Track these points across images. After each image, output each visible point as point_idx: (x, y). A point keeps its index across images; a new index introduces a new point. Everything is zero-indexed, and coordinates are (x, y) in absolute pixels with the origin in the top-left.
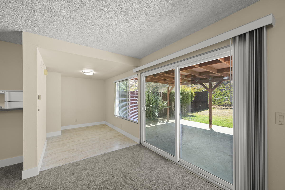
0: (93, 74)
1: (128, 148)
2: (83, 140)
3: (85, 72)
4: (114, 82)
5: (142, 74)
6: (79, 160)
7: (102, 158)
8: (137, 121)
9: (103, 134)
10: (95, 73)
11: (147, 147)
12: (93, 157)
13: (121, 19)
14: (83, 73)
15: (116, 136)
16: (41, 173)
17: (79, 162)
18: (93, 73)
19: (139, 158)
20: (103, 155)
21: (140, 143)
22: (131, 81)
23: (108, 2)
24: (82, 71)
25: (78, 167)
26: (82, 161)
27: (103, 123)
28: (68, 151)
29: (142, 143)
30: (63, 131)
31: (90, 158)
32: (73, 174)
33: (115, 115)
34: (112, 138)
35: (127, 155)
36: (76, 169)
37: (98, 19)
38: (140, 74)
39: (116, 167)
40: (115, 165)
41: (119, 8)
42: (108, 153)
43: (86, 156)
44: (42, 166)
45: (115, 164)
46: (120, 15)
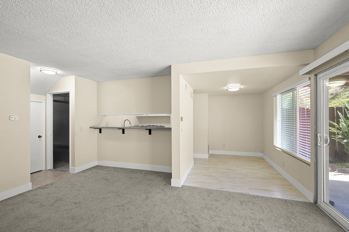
0: (239, 89)
1: (286, 201)
2: (227, 169)
3: (229, 88)
4: (273, 96)
5: (319, 76)
6: (214, 189)
7: (239, 197)
8: (310, 161)
9: (253, 169)
10: (242, 87)
11: (329, 215)
12: (229, 192)
13: (245, 13)
14: (227, 90)
15: (273, 178)
16: (183, 186)
17: (214, 190)
18: (239, 87)
19: (300, 224)
20: (243, 195)
21: (316, 202)
22: (300, 90)
23: (220, 5)
24: (226, 88)
25: (211, 195)
26: (217, 191)
27: (260, 155)
28: (208, 176)
29: (319, 202)
30: (211, 156)
31: (226, 191)
32: (204, 199)
33: (274, 146)
34: (264, 178)
35: (279, 210)
36: (209, 196)
37: (219, 27)
38: (316, 75)
39: (252, 216)
40: (252, 213)
41: (236, 2)
42: (250, 195)
43: (222, 188)
44: (185, 181)
45: (254, 212)
46: (242, 9)
